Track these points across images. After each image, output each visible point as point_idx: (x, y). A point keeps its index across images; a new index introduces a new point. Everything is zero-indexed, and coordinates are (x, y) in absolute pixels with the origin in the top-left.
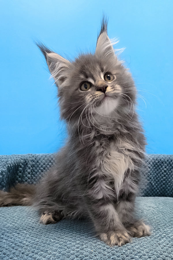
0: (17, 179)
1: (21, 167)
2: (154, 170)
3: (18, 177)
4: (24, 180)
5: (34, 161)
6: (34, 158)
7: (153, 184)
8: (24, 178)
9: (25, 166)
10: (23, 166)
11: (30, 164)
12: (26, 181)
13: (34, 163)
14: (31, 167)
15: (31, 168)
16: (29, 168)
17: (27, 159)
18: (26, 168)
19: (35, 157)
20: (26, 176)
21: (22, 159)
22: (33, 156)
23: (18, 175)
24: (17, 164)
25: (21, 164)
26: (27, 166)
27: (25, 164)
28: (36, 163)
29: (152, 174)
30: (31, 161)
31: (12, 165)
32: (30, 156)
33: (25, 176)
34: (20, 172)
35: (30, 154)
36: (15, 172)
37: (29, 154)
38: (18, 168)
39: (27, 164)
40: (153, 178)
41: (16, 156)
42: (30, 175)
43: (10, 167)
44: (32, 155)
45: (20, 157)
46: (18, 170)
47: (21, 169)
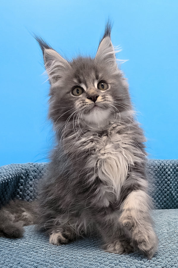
0: (18, 193)
1: (22, 178)
2: (174, 178)
3: (19, 190)
4: (26, 194)
5: (35, 172)
6: (35, 168)
7: (174, 194)
8: (26, 191)
9: (26, 178)
10: (24, 177)
11: (32, 175)
12: (28, 195)
13: (36, 174)
14: (32, 178)
15: (33, 180)
16: (31, 180)
17: (28, 170)
18: (27, 180)
19: (37, 166)
20: (28, 189)
21: (23, 169)
22: (35, 166)
23: (19, 188)
24: (18, 175)
25: (22, 175)
26: (29, 177)
27: (26, 174)
28: (38, 174)
29: (173, 182)
30: (32, 171)
31: (13, 176)
32: (31, 165)
33: (26, 189)
34: (22, 185)
35: (31, 163)
36: (16, 184)
37: (29, 163)
38: (19, 179)
39: (28, 175)
40: (174, 187)
41: (15, 165)
42: (32, 188)
43: (12, 178)
44: (32, 164)
45: (20, 166)
46: (19, 182)
47: (22, 180)
